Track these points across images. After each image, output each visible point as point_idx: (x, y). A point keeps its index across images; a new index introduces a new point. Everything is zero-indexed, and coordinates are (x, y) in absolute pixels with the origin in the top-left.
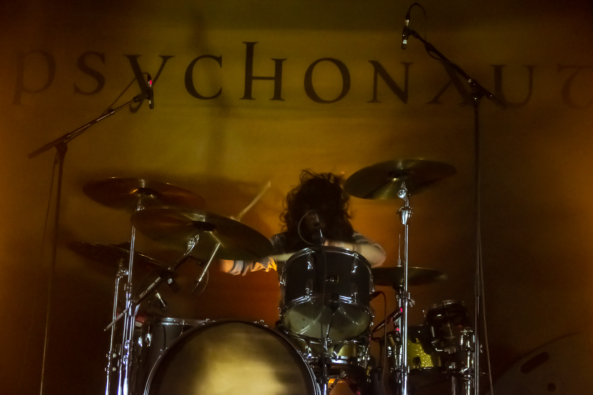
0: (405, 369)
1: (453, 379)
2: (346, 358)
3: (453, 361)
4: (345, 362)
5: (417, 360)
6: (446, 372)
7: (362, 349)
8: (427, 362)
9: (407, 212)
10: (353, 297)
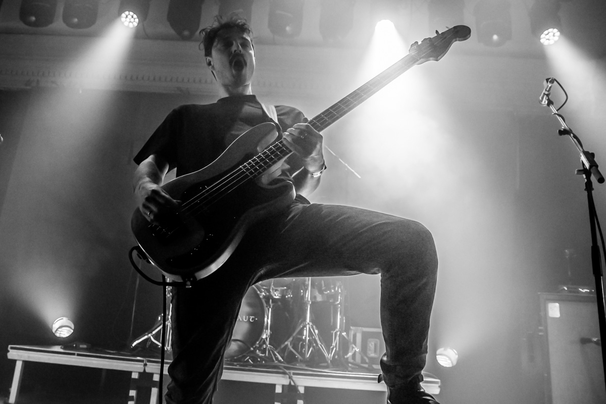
0: (309, 302)
5: (316, 297)
8: (320, 298)
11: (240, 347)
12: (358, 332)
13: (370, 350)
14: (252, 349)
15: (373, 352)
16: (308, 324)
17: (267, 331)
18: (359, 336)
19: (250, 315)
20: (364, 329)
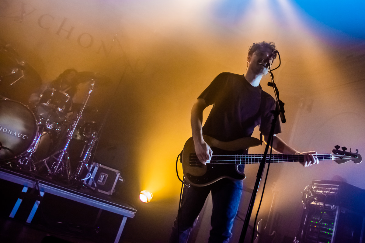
0: (70, 138)
1: (85, 145)
2: (52, 127)
3: (87, 140)
5: (76, 136)
6: (83, 143)
7: (59, 126)
9: (92, 90)
11: (7, 153)
12: (96, 166)
13: (100, 179)
14: (16, 157)
15: (101, 181)
16: (64, 152)
17: (32, 148)
18: (96, 169)
19: (23, 133)
20: (101, 166)
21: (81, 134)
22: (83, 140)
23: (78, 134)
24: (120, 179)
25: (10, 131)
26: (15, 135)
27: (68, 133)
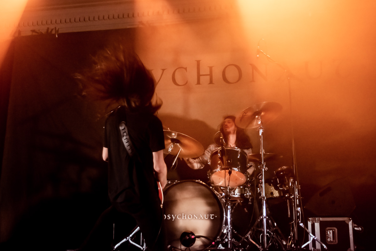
0: (264, 198)
1: (288, 200)
2: (240, 194)
3: (288, 193)
4: (239, 196)
5: (272, 193)
6: (284, 198)
7: (246, 190)
8: (276, 194)
9: (261, 130)
10: (238, 168)
11: (203, 242)
12: (316, 222)
13: (328, 238)
14: (213, 243)
15: (332, 240)
16: (265, 217)
17: (227, 226)
18: (317, 225)
19: (210, 213)
20: (321, 219)
21: (276, 188)
22: (282, 195)
23: (272, 189)
24: (356, 229)
25: (195, 216)
26: (202, 218)
27: (260, 194)
